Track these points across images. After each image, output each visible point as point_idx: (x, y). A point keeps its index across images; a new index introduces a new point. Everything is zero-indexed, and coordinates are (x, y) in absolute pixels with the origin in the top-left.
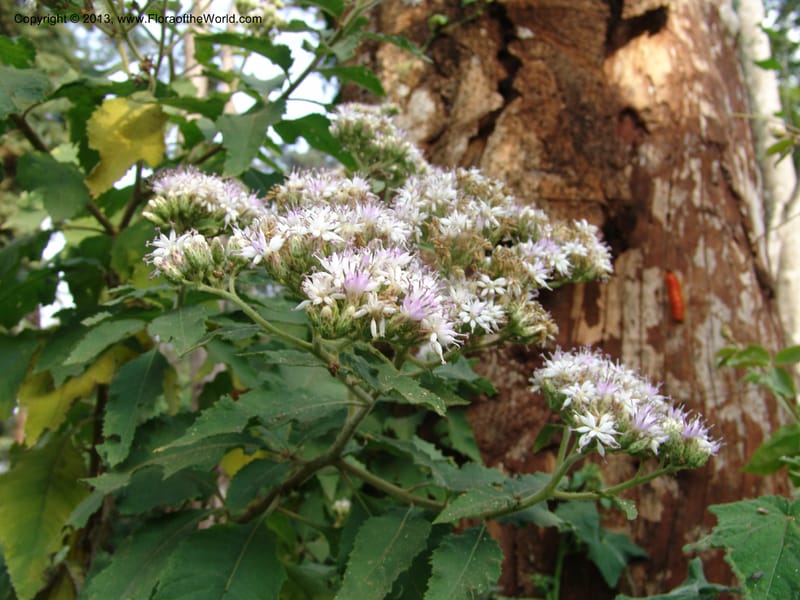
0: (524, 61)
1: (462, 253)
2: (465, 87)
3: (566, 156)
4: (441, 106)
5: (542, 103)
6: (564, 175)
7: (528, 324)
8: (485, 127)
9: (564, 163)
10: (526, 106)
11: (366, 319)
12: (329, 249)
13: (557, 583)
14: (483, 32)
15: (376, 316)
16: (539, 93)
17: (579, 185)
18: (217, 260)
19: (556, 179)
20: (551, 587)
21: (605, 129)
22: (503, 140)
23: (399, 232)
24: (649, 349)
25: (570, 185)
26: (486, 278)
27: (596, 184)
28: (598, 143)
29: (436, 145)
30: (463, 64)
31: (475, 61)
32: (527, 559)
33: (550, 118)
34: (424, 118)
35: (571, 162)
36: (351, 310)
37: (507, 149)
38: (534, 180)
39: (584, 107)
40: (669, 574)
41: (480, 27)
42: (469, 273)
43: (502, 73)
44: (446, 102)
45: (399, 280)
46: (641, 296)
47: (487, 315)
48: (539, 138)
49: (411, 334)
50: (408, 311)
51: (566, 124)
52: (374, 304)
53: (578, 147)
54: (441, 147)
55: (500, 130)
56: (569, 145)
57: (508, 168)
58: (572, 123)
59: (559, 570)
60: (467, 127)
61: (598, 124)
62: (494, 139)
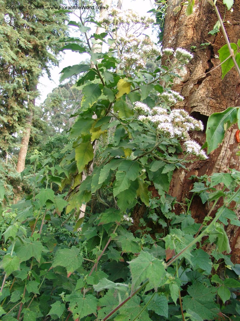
0: (214, 65)
1: (177, 124)
2: (196, 69)
3: (218, 95)
4: (189, 73)
5: (216, 79)
6: (217, 100)
7: (185, 135)
8: (200, 82)
9: (217, 97)
10: (211, 79)
11: (164, 131)
12: (161, 122)
13: (191, 201)
14: (205, 53)
15: (165, 131)
16: (216, 76)
17: (220, 103)
18: (146, 120)
19: (214, 101)
20: (189, 202)
21: (232, 89)
22: (203, 87)
23: (170, 121)
24: (229, 150)
25: (217, 103)
26: (180, 128)
27: (225, 104)
28: (229, 93)
29: (185, 84)
30: (198, 62)
31: (201, 62)
32: (185, 195)
33: (217, 84)
34: (184, 75)
35: (219, 97)
36: (163, 130)
37: (203, 90)
38: (208, 100)
39: (227, 82)
40: (219, 205)
41: (205, 52)
42: (178, 126)
43: (208, 67)
44: (191, 72)
45: (168, 127)
46: (230, 136)
47: (179, 133)
48: (212, 88)
49: (168, 133)
50: (169, 131)
51: (221, 86)
52: (165, 129)
53: (222, 93)
54: (186, 85)
55: (203, 84)
56: (220, 92)
57: (202, 95)
58: (222, 86)
59: (192, 199)
60: (194, 81)
61: (230, 87)
62: (201, 86)
